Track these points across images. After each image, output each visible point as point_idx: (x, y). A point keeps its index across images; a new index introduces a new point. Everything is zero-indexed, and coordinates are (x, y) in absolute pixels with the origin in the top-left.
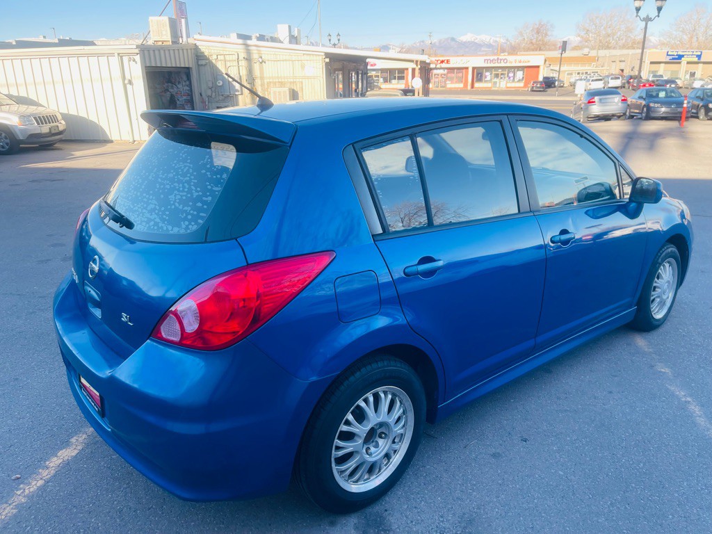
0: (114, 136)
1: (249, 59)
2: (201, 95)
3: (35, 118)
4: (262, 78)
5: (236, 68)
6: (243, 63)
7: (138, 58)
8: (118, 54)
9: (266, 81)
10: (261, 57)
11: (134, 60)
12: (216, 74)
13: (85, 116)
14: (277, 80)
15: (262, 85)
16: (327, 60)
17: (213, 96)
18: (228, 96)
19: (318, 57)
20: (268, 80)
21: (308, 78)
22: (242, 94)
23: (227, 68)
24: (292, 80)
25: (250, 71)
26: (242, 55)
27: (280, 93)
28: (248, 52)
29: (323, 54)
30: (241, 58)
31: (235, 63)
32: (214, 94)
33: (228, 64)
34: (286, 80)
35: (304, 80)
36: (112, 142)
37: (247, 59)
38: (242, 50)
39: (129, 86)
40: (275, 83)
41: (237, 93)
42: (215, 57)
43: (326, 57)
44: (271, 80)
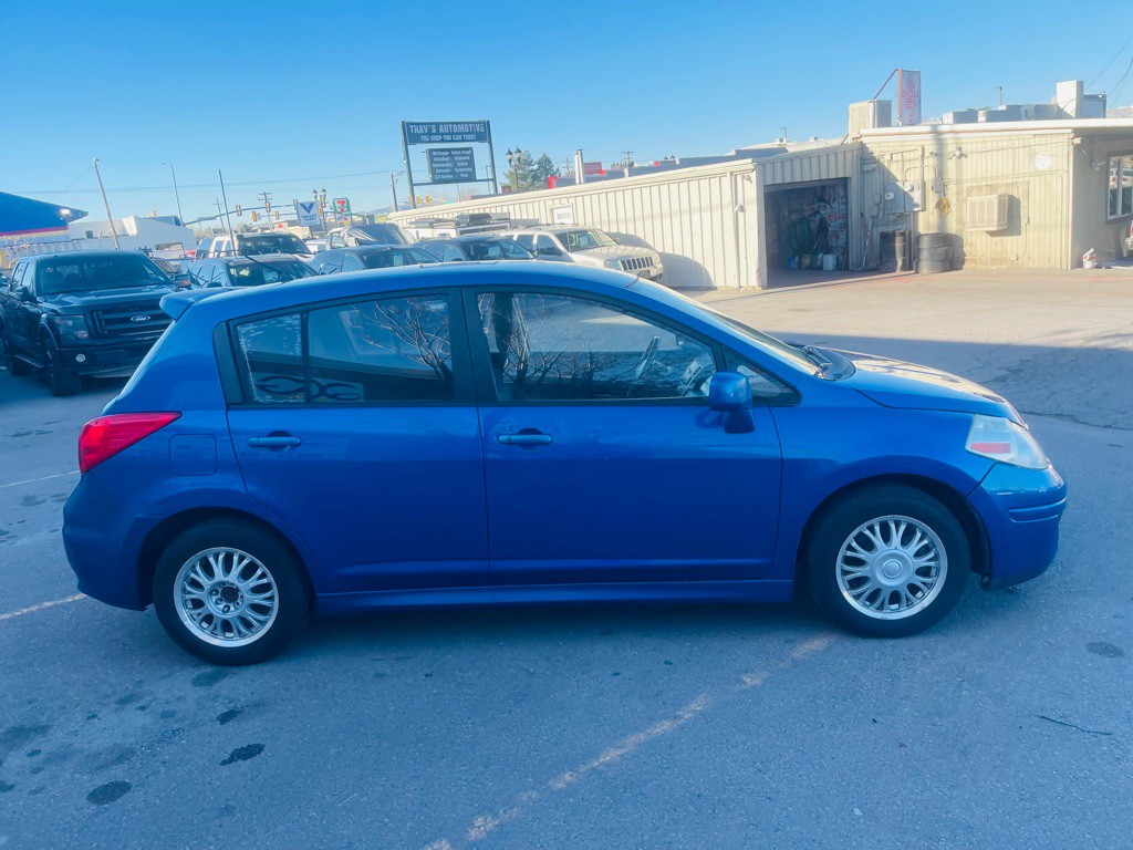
0: (718, 282)
1: (940, 155)
2: (862, 215)
3: (623, 262)
4: (959, 182)
5: (918, 171)
6: (930, 162)
7: (753, 175)
8: (731, 173)
9: (964, 186)
10: (960, 149)
11: (749, 179)
12: (887, 180)
13: (690, 256)
14: (984, 183)
15: (958, 193)
16: (1078, 141)
17: (880, 217)
18: (902, 215)
19: (1060, 137)
20: (969, 185)
21: (1041, 174)
22: (924, 210)
23: (904, 172)
24: (1010, 181)
25: (940, 173)
26: (930, 148)
27: (981, 203)
28: (940, 143)
29: (1070, 131)
30: (927, 154)
31: (918, 164)
32: (881, 213)
33: (907, 165)
34: (1000, 182)
35: (1032, 179)
36: (716, 289)
37: (936, 154)
38: (931, 142)
39: (741, 214)
40: (980, 188)
41: (915, 209)
42: (888, 157)
43: (1076, 136)
44: (974, 184)
